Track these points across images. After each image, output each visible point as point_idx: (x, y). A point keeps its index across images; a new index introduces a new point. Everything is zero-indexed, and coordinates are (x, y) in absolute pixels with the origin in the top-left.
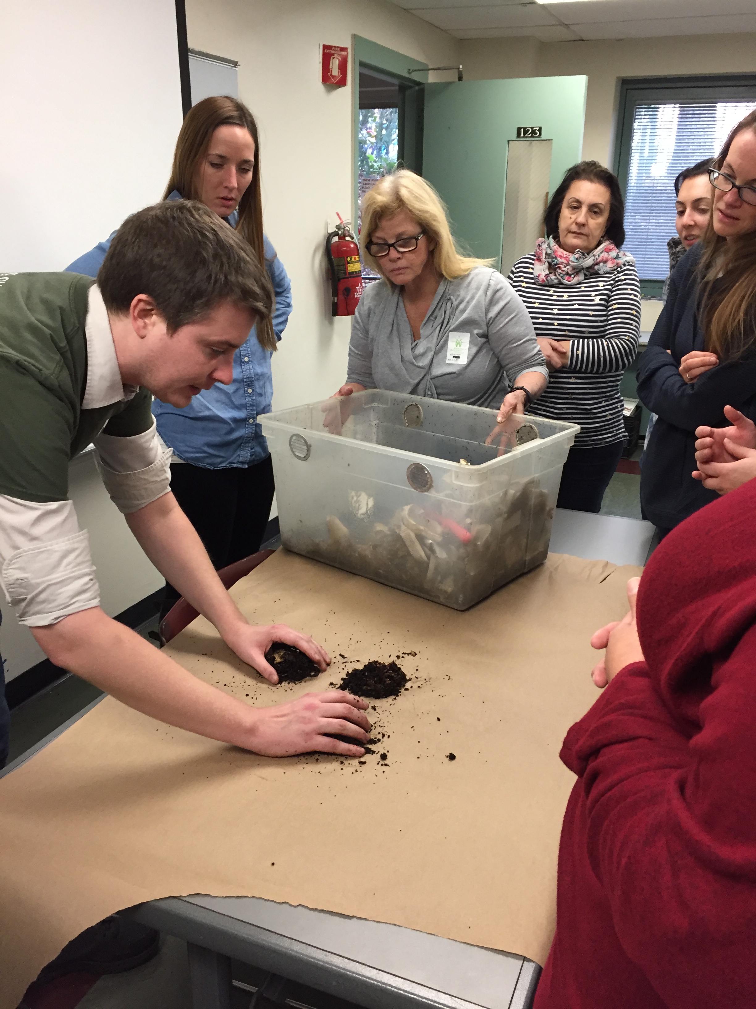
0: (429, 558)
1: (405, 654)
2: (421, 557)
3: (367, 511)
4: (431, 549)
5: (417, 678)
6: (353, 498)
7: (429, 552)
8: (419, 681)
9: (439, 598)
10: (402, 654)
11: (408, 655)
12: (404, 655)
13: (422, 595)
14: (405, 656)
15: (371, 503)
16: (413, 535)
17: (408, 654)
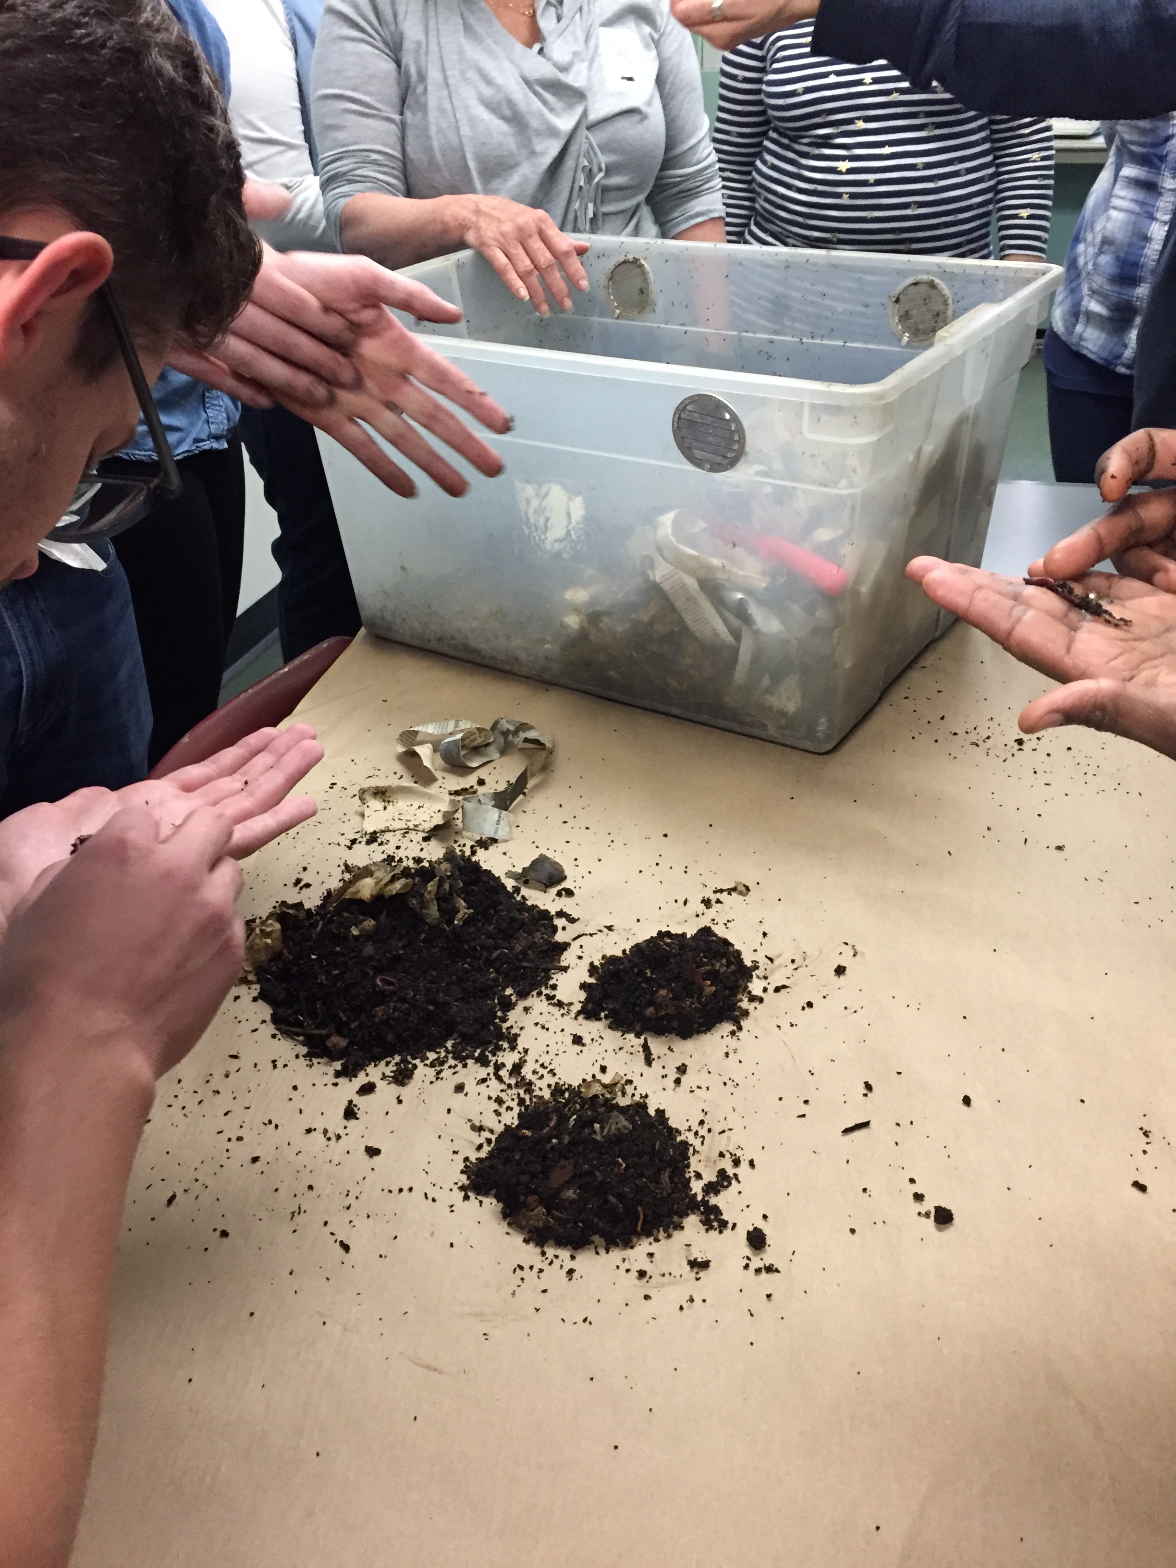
0: (737, 635)
1: (721, 891)
2: (716, 634)
3: (568, 533)
4: (742, 613)
5: (771, 960)
6: (528, 501)
7: (736, 622)
8: (779, 967)
9: (764, 727)
10: (715, 892)
11: (730, 894)
12: (718, 895)
13: (721, 723)
14: (723, 897)
15: (578, 509)
16: (692, 583)
17: (730, 891)
